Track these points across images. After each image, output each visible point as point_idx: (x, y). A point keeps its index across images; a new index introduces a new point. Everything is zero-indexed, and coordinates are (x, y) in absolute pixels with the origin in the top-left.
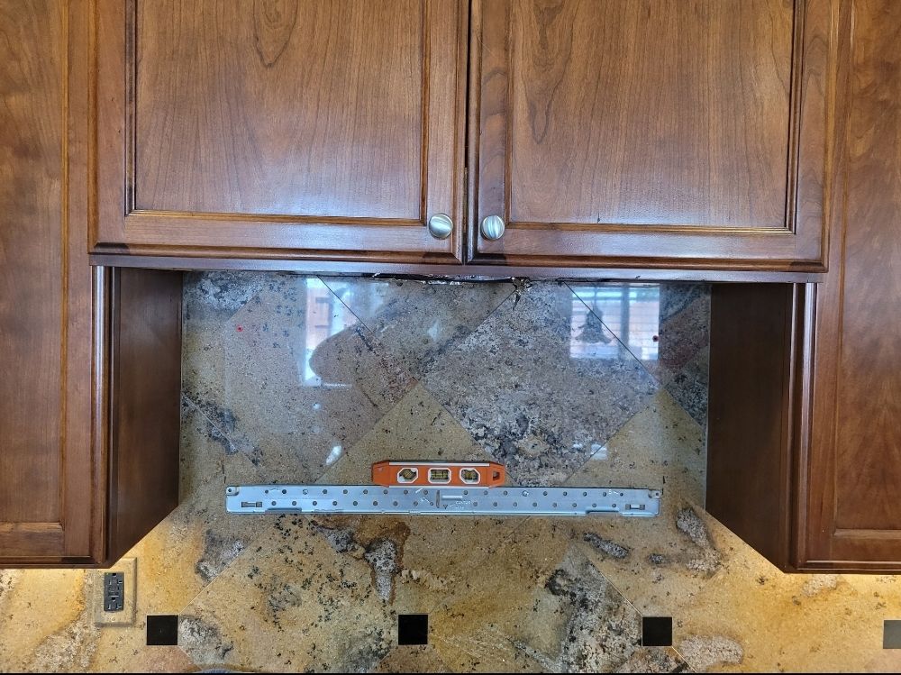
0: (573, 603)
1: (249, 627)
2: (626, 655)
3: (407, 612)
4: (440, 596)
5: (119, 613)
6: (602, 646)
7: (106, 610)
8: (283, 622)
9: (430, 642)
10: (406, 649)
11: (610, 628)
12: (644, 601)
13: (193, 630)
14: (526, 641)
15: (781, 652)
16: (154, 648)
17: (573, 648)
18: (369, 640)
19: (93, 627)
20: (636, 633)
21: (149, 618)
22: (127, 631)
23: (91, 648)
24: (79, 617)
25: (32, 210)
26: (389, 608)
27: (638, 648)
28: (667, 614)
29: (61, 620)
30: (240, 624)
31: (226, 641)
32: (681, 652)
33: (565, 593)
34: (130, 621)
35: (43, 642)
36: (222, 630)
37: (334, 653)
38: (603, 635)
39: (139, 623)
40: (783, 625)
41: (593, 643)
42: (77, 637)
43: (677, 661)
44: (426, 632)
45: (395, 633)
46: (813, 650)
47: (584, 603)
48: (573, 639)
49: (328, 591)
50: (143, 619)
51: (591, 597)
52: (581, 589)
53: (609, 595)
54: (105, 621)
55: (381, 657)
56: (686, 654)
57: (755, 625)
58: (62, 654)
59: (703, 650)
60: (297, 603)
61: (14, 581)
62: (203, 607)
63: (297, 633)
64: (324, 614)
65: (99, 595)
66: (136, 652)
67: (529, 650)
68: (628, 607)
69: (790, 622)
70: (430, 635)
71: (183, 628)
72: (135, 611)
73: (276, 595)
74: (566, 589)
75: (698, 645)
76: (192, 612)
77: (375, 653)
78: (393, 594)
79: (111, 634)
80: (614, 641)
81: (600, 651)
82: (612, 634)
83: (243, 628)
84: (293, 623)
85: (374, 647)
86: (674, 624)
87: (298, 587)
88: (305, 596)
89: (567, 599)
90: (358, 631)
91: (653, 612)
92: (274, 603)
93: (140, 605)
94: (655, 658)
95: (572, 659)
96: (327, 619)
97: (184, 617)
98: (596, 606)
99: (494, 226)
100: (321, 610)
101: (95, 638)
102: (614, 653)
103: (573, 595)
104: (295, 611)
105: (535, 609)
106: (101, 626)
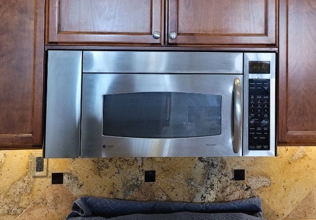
0: (209, 165)
1: (90, 177)
2: (228, 184)
3: (148, 170)
4: (160, 164)
5: (42, 172)
6: (220, 181)
7: (37, 171)
8: (102, 174)
9: (156, 181)
10: (147, 184)
11: (222, 174)
12: (234, 163)
13: (69, 178)
14: (192, 180)
15: (284, 182)
16: (54, 185)
17: (209, 182)
18: (134, 181)
19: (32, 178)
20: (232, 176)
21: (53, 174)
22: (44, 179)
23: (31, 186)
24: (26, 174)
25: (24, 31)
26: (141, 169)
27: (232, 181)
28: (243, 168)
29: (20, 175)
30: (86, 175)
31: (81, 182)
32: (248, 182)
33: (206, 162)
34: (46, 175)
35: (13, 184)
36: (79, 178)
37: (121, 185)
38: (219, 177)
39: (49, 176)
40: (285, 171)
41: (216, 180)
42: (26, 182)
43: (247, 186)
44: (155, 177)
45: (143, 178)
46: (296, 181)
47: (213, 165)
48: (209, 179)
49: (119, 163)
50: (50, 175)
51: (215, 163)
52: (211, 160)
53: (222, 162)
54: (37, 175)
55: (138, 187)
56: (250, 183)
57: (275, 172)
58: (20, 188)
59: (256, 182)
60: (107, 167)
61: (3, 161)
62: (73, 169)
63: (107, 178)
64: (117, 171)
65: (34, 165)
66: (47, 187)
67: (192, 183)
68: (228, 166)
69: (287, 171)
70: (156, 178)
71: (65, 178)
72: (47, 171)
73: (99, 164)
74: (206, 160)
75: (254, 180)
76: (69, 171)
77: (136, 186)
78: (142, 164)
79: (38, 180)
80: (224, 179)
81: (219, 182)
82: (223, 176)
83: (87, 177)
84: (105, 175)
85: (136, 183)
86: (245, 172)
87: (108, 161)
88: (110, 165)
89: (206, 164)
90: (129, 178)
91: (238, 168)
92: (99, 167)
93: (49, 169)
94: (239, 185)
95: (208, 186)
96: (118, 173)
97: (65, 173)
98: (217, 166)
99: (173, 35)
100: (116, 170)
101: (33, 182)
102: (223, 183)
103: (209, 162)
104: (107, 170)
105: (195, 168)
106: (35, 177)
